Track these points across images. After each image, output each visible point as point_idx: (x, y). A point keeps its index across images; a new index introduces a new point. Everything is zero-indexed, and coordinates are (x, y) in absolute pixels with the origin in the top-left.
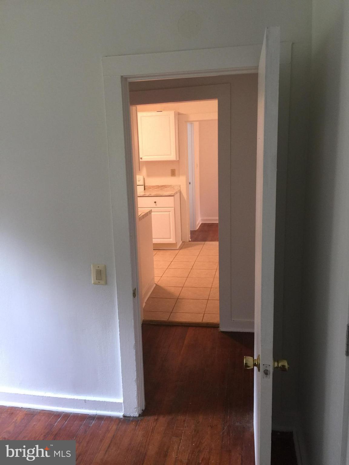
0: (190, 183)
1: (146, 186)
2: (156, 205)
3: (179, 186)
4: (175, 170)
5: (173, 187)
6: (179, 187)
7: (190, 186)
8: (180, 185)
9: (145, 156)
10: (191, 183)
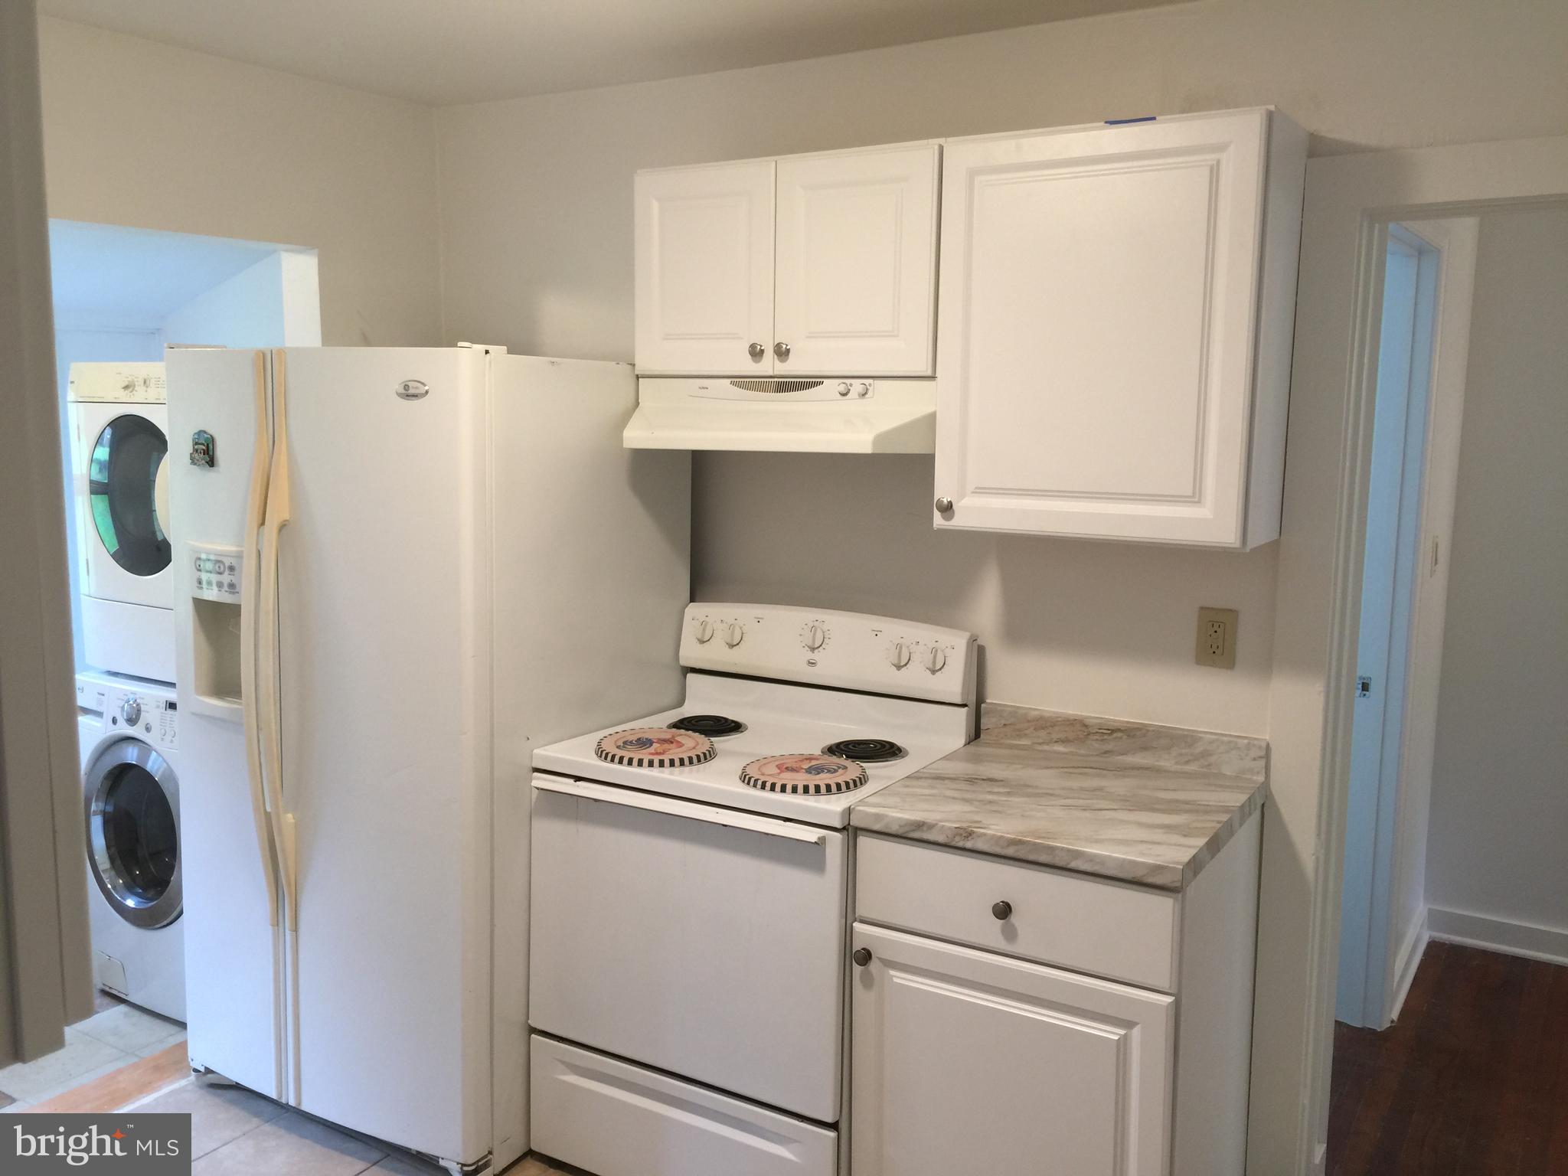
0: (1365, 687)
1: (998, 710)
2: (1010, 934)
3: (1255, 753)
4: (1233, 613)
5: (1206, 754)
6: (1262, 763)
7: (1365, 709)
8: (1268, 748)
9: (980, 491)
10: (1372, 687)
